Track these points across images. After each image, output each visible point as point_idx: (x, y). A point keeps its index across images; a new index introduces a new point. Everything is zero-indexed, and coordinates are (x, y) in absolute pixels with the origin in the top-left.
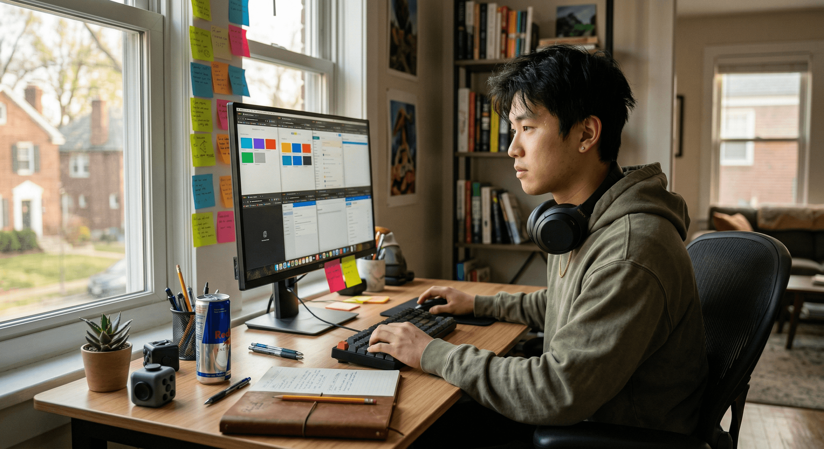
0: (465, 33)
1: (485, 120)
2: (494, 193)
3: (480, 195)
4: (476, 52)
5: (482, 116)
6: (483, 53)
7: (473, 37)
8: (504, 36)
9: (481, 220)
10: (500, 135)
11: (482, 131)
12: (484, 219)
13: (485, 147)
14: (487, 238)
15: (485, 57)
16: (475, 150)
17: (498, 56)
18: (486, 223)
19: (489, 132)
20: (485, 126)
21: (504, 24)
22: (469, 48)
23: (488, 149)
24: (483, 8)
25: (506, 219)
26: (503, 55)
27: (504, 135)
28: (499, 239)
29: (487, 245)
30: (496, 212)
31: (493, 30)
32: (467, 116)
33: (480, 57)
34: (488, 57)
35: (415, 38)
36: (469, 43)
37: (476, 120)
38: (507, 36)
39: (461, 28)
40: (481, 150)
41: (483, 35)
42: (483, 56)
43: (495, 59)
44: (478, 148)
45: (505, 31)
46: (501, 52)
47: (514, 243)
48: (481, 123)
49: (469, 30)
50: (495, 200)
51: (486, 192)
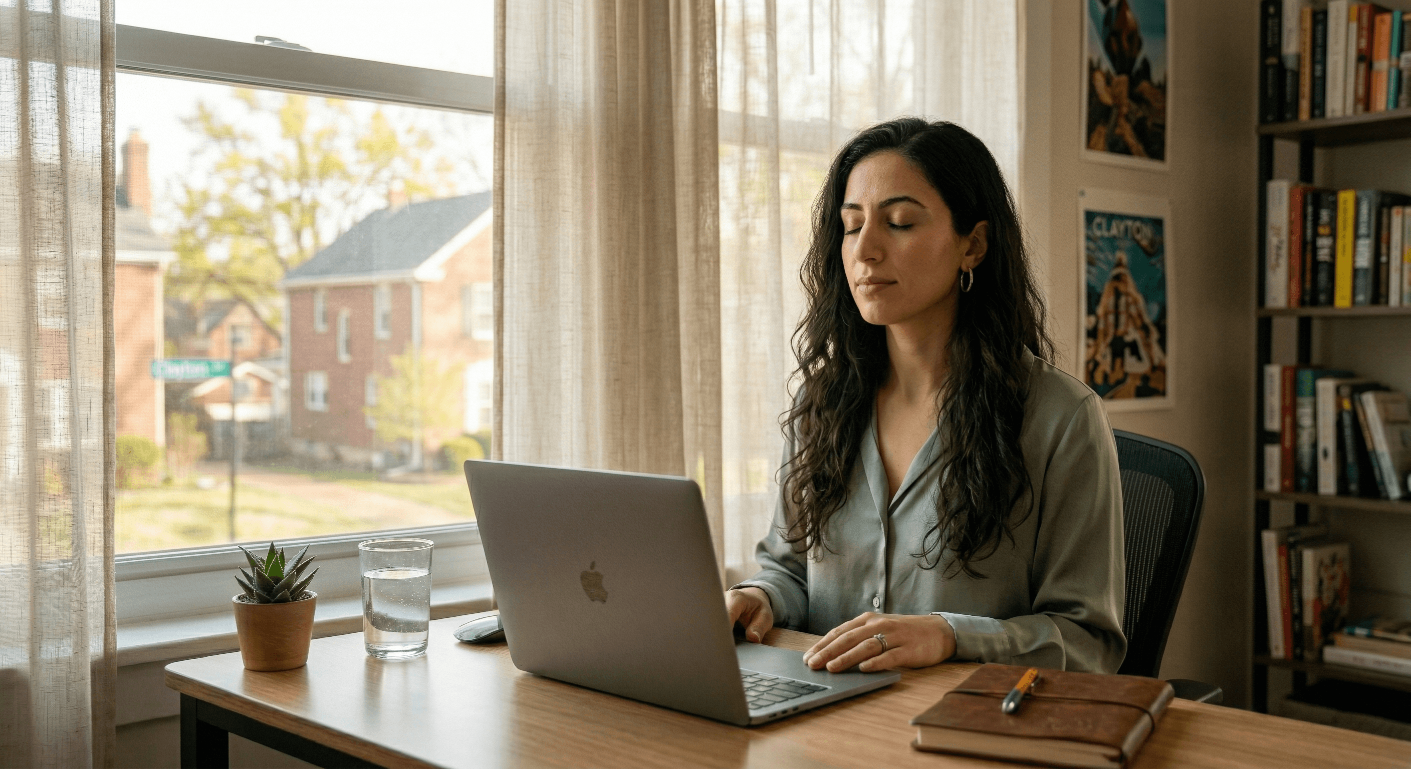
0: (1281, 68)
1: (1324, 242)
2: (1345, 391)
3: (1314, 393)
4: (1305, 104)
5: (1316, 235)
6: (1318, 105)
7: (1297, 75)
8: (1363, 67)
9: (1315, 445)
10: (1355, 272)
11: (1316, 263)
12: (1321, 446)
13: (1322, 298)
14: (1328, 483)
15: (1323, 114)
16: (1302, 303)
17: (1350, 111)
18: (1326, 454)
19: (1331, 266)
20: (1323, 255)
21: (1364, 43)
22: (1289, 97)
23: (1331, 301)
24: (1320, 17)
25: (1369, 446)
26: (1360, 107)
27: (1366, 270)
28: (1353, 487)
29: (1327, 497)
30: (1348, 432)
31: (1340, 59)
32: (1284, 236)
33: (1312, 115)
34: (1329, 114)
35: (1162, 88)
36: (1289, 89)
37: (1304, 243)
38: (1370, 67)
39: (1272, 60)
40: (1314, 302)
41: (1318, 68)
42: (1317, 112)
43: (1345, 116)
44: (1307, 298)
45: (1366, 58)
46: (1357, 100)
47: (1387, 498)
48: (1315, 249)
49: (1290, 64)
50: (1347, 405)
51: (1326, 387)
